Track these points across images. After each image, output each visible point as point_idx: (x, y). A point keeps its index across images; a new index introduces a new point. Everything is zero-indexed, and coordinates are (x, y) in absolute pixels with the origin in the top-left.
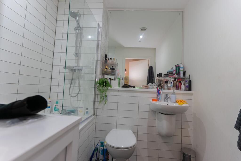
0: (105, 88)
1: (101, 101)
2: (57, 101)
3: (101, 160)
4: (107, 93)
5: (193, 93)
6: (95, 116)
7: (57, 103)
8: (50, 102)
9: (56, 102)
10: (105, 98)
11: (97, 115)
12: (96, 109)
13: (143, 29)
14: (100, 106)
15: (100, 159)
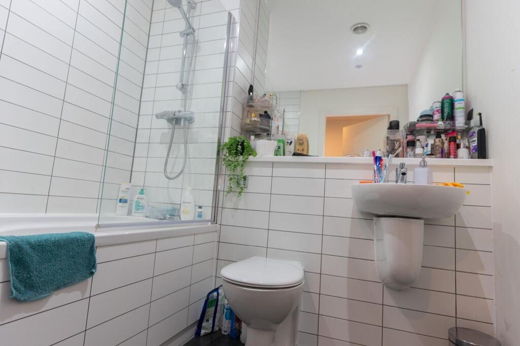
0: (241, 158)
1: (230, 191)
2: (142, 190)
3: (225, 332)
4: (247, 171)
5: (492, 165)
6: (217, 225)
7: (142, 192)
8: (127, 189)
9: (140, 190)
10: (240, 183)
11: (222, 224)
12: (220, 209)
13: (360, 28)
14: (229, 201)
15: (223, 329)
